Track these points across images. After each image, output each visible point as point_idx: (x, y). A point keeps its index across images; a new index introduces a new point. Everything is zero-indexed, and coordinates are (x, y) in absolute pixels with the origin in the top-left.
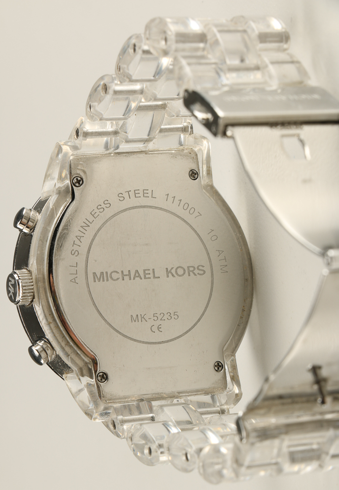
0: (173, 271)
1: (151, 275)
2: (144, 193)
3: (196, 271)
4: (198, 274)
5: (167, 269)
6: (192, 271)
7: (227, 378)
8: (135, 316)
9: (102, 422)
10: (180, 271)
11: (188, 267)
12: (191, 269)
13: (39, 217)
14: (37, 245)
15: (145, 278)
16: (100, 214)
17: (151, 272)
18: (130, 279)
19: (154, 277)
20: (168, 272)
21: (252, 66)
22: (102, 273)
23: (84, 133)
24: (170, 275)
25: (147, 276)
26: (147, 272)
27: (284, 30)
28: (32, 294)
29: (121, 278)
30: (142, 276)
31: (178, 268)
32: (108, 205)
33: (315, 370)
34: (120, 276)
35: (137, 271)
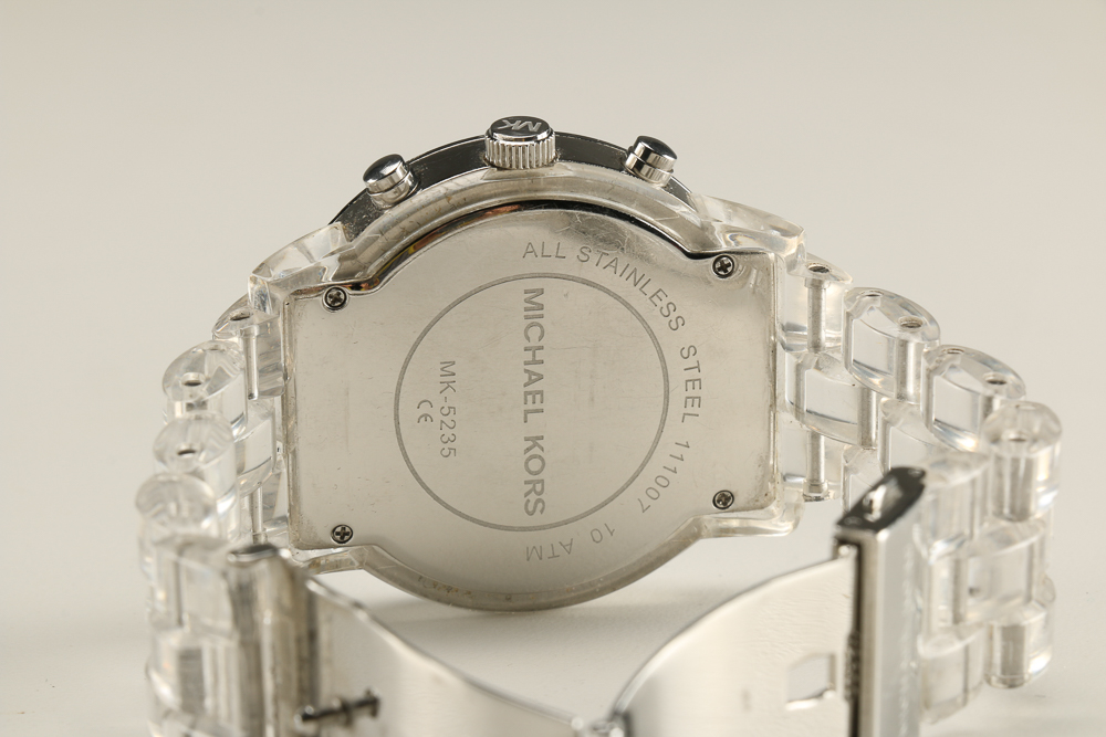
0: (536, 451)
1: (530, 406)
2: (693, 398)
3: (533, 497)
4: (528, 501)
5: (542, 438)
6: (534, 489)
7: (317, 551)
8: (452, 369)
9: (247, 295)
10: (535, 465)
11: (542, 481)
12: (538, 487)
13: (657, 186)
14: (603, 180)
15: (527, 393)
16: (658, 309)
17: (538, 406)
18: (526, 363)
19: (527, 412)
20: (535, 440)
21: (962, 610)
22: (541, 307)
23: (821, 282)
24: (530, 443)
25: (530, 398)
26: (538, 397)
27: (1026, 677)
28: (508, 166)
29: (529, 345)
30: (530, 388)
31: (543, 460)
32: (674, 325)
33: (371, 704)
34: (534, 342)
35: (540, 377)
